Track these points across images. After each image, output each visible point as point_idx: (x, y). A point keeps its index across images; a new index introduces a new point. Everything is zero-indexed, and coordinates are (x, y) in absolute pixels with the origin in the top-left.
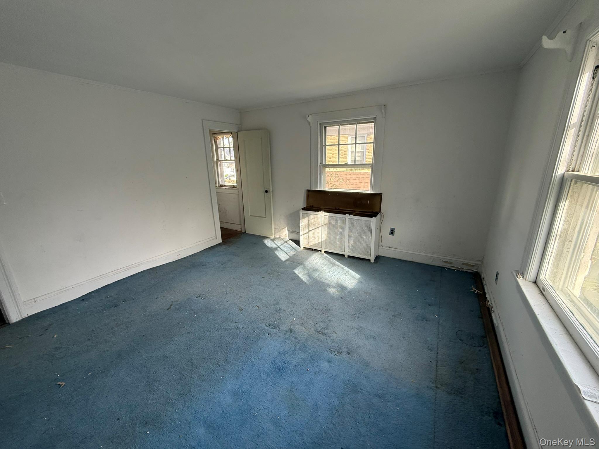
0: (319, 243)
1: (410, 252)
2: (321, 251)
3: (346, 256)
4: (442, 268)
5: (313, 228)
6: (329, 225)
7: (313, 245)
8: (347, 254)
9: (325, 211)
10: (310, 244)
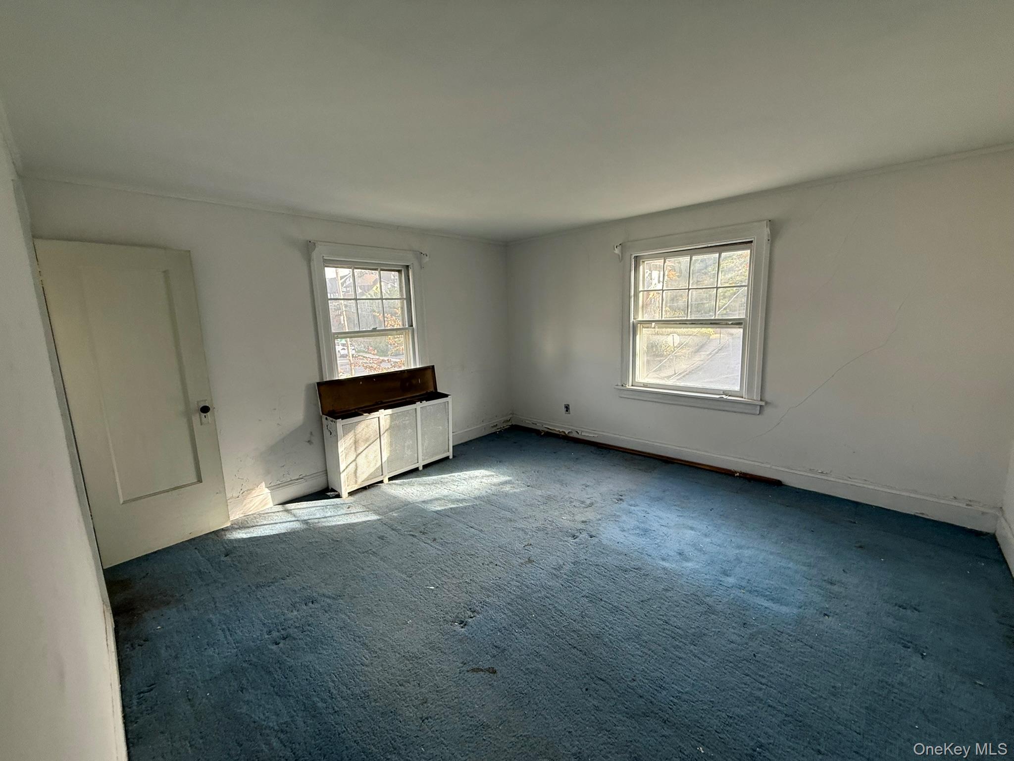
0: (378, 469)
1: (465, 430)
2: (382, 482)
3: (421, 468)
4: (495, 433)
5: (366, 445)
6: (392, 428)
7: (367, 479)
8: (420, 465)
9: (386, 408)
10: (360, 481)
